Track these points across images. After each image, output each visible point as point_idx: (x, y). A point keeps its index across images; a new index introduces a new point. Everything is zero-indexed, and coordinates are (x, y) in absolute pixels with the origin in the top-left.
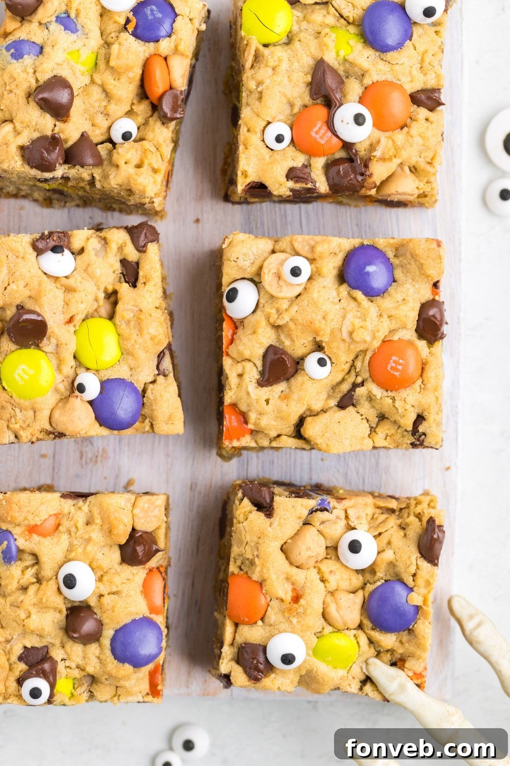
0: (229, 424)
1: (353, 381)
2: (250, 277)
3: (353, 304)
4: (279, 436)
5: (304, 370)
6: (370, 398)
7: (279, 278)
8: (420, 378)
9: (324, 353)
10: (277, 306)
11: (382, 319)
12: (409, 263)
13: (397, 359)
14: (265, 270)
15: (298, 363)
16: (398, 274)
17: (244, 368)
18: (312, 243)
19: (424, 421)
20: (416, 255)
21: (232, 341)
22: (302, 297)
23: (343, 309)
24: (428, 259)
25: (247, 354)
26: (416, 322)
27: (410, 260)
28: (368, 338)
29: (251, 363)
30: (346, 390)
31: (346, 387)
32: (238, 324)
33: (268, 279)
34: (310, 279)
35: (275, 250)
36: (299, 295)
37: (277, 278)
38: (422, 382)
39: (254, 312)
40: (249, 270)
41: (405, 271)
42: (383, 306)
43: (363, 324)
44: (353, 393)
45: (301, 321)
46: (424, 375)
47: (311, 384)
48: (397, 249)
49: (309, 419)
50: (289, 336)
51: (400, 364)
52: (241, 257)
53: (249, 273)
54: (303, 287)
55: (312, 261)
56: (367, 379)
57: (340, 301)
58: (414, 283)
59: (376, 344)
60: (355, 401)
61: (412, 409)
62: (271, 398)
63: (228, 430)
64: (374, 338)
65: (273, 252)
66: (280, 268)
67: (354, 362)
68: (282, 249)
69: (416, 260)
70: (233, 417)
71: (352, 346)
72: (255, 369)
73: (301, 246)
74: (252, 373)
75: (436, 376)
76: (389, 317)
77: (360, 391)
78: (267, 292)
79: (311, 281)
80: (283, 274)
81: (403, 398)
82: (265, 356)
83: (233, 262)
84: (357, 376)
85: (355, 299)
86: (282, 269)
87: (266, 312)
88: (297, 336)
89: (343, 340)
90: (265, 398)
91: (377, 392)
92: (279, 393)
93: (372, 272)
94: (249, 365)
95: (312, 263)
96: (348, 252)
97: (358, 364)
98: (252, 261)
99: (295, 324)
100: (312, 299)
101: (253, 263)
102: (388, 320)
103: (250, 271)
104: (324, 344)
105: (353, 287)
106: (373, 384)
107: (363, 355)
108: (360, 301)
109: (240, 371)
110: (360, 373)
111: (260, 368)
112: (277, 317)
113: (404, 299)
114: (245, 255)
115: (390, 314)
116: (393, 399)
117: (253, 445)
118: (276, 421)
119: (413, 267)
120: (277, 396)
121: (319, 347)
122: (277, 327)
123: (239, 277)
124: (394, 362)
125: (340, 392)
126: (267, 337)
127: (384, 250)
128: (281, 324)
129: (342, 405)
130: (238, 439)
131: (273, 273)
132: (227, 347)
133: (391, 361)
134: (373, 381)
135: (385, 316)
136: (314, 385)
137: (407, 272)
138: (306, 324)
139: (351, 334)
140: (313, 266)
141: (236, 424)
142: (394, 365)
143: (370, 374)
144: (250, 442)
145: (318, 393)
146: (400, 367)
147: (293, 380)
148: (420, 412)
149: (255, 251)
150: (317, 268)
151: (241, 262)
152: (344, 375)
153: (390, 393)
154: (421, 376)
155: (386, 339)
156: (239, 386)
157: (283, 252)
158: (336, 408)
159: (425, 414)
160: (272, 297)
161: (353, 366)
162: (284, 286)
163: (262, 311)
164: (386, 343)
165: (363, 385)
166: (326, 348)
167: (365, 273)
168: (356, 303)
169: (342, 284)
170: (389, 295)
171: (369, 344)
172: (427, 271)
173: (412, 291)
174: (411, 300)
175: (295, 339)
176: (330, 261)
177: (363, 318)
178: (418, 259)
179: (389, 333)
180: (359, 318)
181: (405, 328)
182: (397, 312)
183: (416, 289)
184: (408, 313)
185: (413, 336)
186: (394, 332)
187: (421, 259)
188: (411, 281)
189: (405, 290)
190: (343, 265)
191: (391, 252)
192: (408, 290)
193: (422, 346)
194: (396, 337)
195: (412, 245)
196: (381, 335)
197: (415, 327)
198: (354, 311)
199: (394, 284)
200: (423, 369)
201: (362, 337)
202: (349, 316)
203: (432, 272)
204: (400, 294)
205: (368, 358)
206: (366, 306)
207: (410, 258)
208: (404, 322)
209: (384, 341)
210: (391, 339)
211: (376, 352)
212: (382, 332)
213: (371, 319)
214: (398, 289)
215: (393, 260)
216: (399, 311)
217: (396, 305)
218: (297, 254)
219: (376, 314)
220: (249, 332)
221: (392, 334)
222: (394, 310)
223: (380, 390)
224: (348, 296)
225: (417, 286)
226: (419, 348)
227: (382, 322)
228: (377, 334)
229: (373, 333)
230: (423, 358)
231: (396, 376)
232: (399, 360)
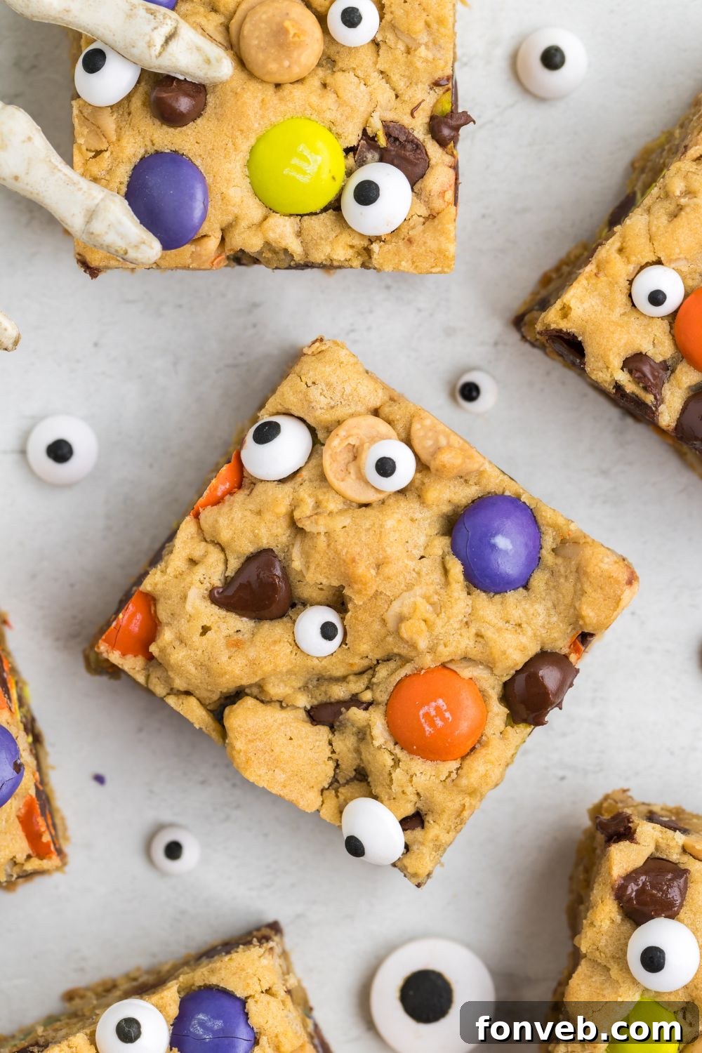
0: (125, 622)
1: (356, 691)
2: (313, 424)
3: (437, 576)
4: (188, 693)
5: (294, 622)
6: (363, 735)
7: (355, 458)
8: (459, 761)
9: (343, 619)
10: (321, 498)
11: (464, 631)
12: (566, 577)
13: (445, 707)
14: (342, 432)
15: (293, 605)
16: (539, 580)
17: (205, 555)
18: (443, 442)
19: (419, 829)
20: (585, 573)
21: (218, 502)
22: (368, 511)
23: (418, 573)
24: (599, 591)
25: (225, 536)
26: (513, 672)
27: (571, 572)
28: (423, 644)
29: (222, 556)
30: (337, 697)
31: (339, 692)
32: (246, 481)
33: (335, 445)
34: (402, 492)
35: (380, 411)
36: (367, 505)
37: (351, 455)
38: (458, 769)
39: (282, 481)
40: (319, 412)
41: (552, 584)
42: (481, 613)
43: (431, 617)
44: (343, 709)
45: (340, 547)
46: (468, 761)
47: (289, 651)
48: (563, 542)
49: (249, 702)
50: (306, 556)
51: (444, 719)
52: (322, 386)
53: (315, 418)
54: (381, 496)
55: (422, 466)
56: (378, 704)
57: (422, 557)
58: (553, 612)
59: (428, 661)
60: (338, 723)
61: (414, 798)
62: (214, 628)
63: (118, 629)
64: (432, 650)
65: (376, 412)
66: (366, 445)
67: (378, 663)
68: (391, 418)
69: (578, 580)
70: (139, 616)
71: (390, 639)
72: (221, 567)
73: (422, 433)
74: (214, 571)
75: (486, 775)
76: (479, 635)
77: (356, 714)
78: (321, 465)
79: (401, 497)
80: (363, 456)
81: (410, 774)
82: (251, 559)
83: (303, 384)
84: (367, 688)
85: (446, 572)
86: (369, 448)
87: (299, 496)
88: (318, 565)
89: (383, 620)
90: (206, 623)
91: (379, 732)
92: (231, 632)
93: (501, 550)
94: (215, 556)
95: (420, 472)
96: (489, 493)
97: (382, 672)
98: (333, 403)
99: (329, 545)
100: (381, 526)
101: (332, 408)
102: (473, 638)
103: (320, 415)
104: (350, 606)
105: (455, 550)
106: (382, 717)
107: (399, 663)
108: (451, 579)
109: (197, 554)
110: (375, 687)
111: (230, 573)
112: (308, 513)
113: (520, 625)
114: (329, 385)
115: (484, 632)
116: (397, 762)
117: (141, 679)
118: (196, 669)
119: (568, 586)
120: (225, 633)
121: (339, 603)
122: (296, 529)
123: (296, 414)
124: (438, 708)
125: (326, 693)
126: (271, 534)
127: (543, 529)
128: (307, 529)
129: (315, 715)
130: (124, 655)
131: (349, 444)
132: (204, 506)
133: (433, 704)
134: (386, 714)
135: (473, 630)
136: (293, 656)
137: (554, 587)
138: (344, 557)
139: (401, 619)
140: (419, 476)
141: (137, 629)
142: (433, 713)
143: (388, 700)
144: (138, 671)
145: (290, 672)
146: (439, 723)
147: (267, 625)
148: (424, 809)
149: (348, 391)
150: (423, 484)
151: (314, 393)
152: (350, 672)
153: (397, 750)
154: (463, 758)
155: (449, 665)
156: (179, 576)
157: (390, 422)
158: (302, 714)
159: (429, 818)
160: (323, 478)
161: (371, 669)
162: (353, 476)
163: (294, 489)
164: (446, 672)
165: (366, 709)
166: (349, 614)
167: (489, 543)
168: (443, 579)
169: (444, 534)
170: (502, 603)
171: (419, 654)
172: (584, 607)
173: (540, 620)
174: (530, 633)
175: (313, 567)
176: (452, 487)
177: (438, 608)
178: (584, 579)
179: (461, 659)
180: (432, 604)
181: (491, 669)
182: (495, 637)
183: (549, 623)
184: (510, 651)
185: (494, 688)
186: (469, 664)
187: (589, 584)
188: (550, 604)
189: (531, 611)
190: (466, 507)
191: (551, 540)
192: (535, 615)
193: (497, 715)
194: (467, 672)
195: (591, 552)
196: (445, 653)
197: (506, 678)
198: (432, 588)
199: (521, 589)
200: (473, 749)
201: (415, 637)
202: (418, 590)
203: (592, 614)
204: (520, 611)
205: (402, 673)
206: (456, 595)
207: (574, 569)
208: (494, 659)
209: (444, 666)
210: (458, 670)
211: (422, 673)
212: (450, 649)
213: (449, 618)
214: (523, 603)
215: (546, 554)
216: (499, 636)
217: (501, 624)
218: (408, 442)
219: (460, 617)
220: (251, 506)
221: (465, 664)
222: (492, 629)
223: (386, 735)
224: (439, 560)
225: (554, 619)
226: (490, 714)
227: (461, 635)
228: (441, 648)
229: (436, 642)
230: (486, 732)
231: (425, 731)
232: (446, 711)
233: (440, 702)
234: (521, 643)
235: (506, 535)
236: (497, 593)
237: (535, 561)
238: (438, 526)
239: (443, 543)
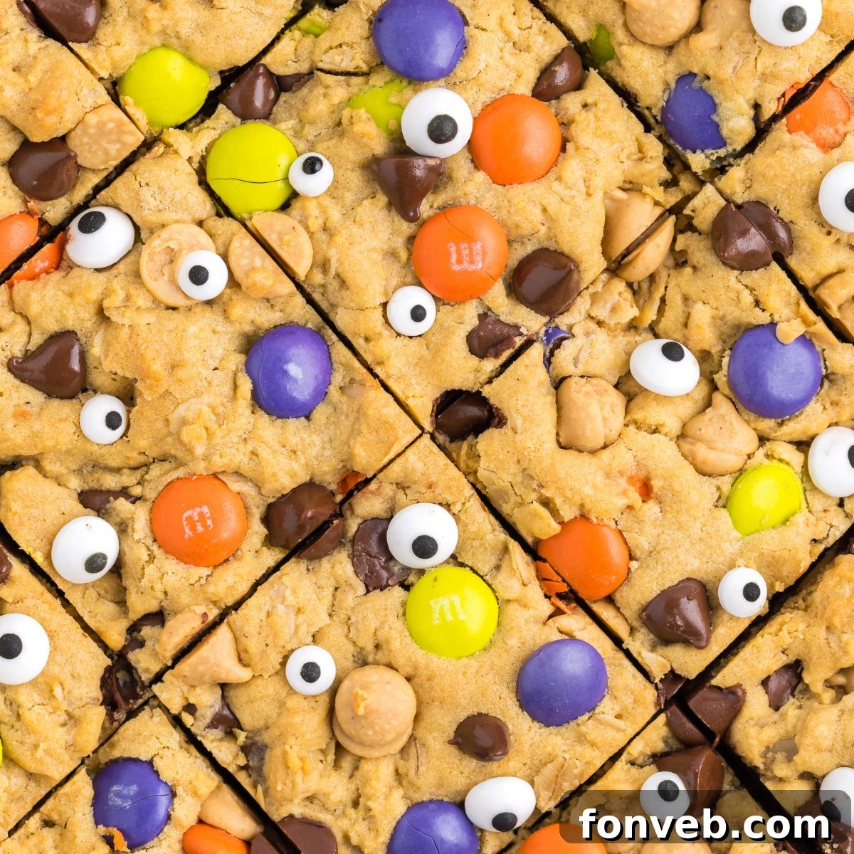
1: (127, 484)
2: (139, 223)
3: (227, 389)
5: (83, 405)
6: (125, 526)
8: (211, 568)
9: (129, 412)
10: (132, 292)
11: (241, 446)
12: (347, 415)
13: (208, 515)
14: (164, 234)
15: (85, 390)
16: (321, 412)
17: (11, 325)
19: (159, 626)
20: (365, 415)
21: (34, 277)
22: (174, 314)
23: (209, 383)
24: (374, 434)
25: (34, 311)
26: (279, 495)
27: (353, 411)
28: (200, 450)
29: (27, 328)
30: (108, 487)
31: (111, 482)
32: (64, 264)
33: (155, 245)
34: (209, 303)
35: (204, 223)
36: (174, 309)
37: (168, 257)
38: (208, 576)
39: (98, 270)
40: (146, 213)
41: (332, 419)
42: (261, 432)
43: (214, 427)
44: (111, 499)
45: (141, 341)
46: (219, 570)
47: (73, 431)
48: (352, 382)
49: (29, 471)
50: (107, 344)
51: (205, 525)
52: (154, 188)
53: (142, 217)
54: (189, 303)
55: (233, 282)
56: (146, 500)
57: (216, 369)
58: (328, 446)
59: (201, 468)
60: (105, 510)
61: (161, 596)
62: (6, 395)
64: (206, 458)
65: (200, 224)
66: (184, 252)
67: (154, 462)
68: (213, 232)
69: (357, 419)
71: (169, 440)
72: (24, 340)
73: (239, 251)
74: (15, 342)
75: (233, 586)
76: (254, 453)
77: (122, 505)
78: (138, 262)
79: (207, 308)
80: (180, 261)
81: (163, 571)
82: (54, 337)
83: (137, 183)
84: (139, 483)
85: (235, 387)
86: (186, 255)
87: (112, 286)
88: (117, 354)
89: (167, 420)
91: (142, 528)
92: (22, 401)
94: (20, 328)
95: (230, 288)
96: (291, 322)
97: (156, 470)
98: (161, 207)
99: (130, 338)
100: (184, 330)
101: (160, 211)
102: (248, 455)
103: (147, 216)
104: (138, 401)
105: (249, 369)
106: (147, 513)
107: (174, 466)
108: (239, 395)
109: (4, 322)
110: (146, 484)
111: (31, 347)
112: (117, 304)
113: (294, 452)
114: (161, 188)
115: (259, 451)
116: (151, 559)
119: (346, 424)
120: (15, 402)
121: (128, 396)
122: (102, 315)
123: (125, 210)
124: (201, 515)
125: (98, 480)
126: (78, 317)
127: (335, 366)
128: (113, 318)
129: (84, 499)
131: (168, 247)
132: (20, 279)
133: (198, 509)
134: (151, 511)
135: (250, 447)
136: (75, 437)
137: (334, 423)
138: (143, 352)
139: (184, 422)
140: (228, 291)
142: (196, 518)
143: (156, 498)
145: (68, 452)
146: (200, 528)
147: (56, 403)
148: (167, 609)
150: (230, 299)
152: (124, 465)
153: (155, 548)
154: (215, 567)
155: (220, 476)
157: (211, 236)
158: (75, 495)
159: (171, 619)
160: (137, 275)
161: (146, 466)
162: (166, 278)
163: (109, 279)
164: (216, 482)
165: (133, 503)
166: (136, 408)
167: (281, 368)
168: (231, 393)
169: (240, 352)
170: (282, 428)
171: (194, 459)
172: (358, 446)
173: (314, 451)
174: (303, 461)
175: (111, 355)
176: (258, 309)
177: (221, 419)
178: (363, 420)
179: (233, 473)
180: (216, 415)
181: (259, 488)
182: (270, 457)
183: (322, 455)
184: (280, 474)
185: (258, 507)
186: (239, 479)
187: (365, 425)
188: (326, 438)
189: (308, 441)
190: (267, 330)
191: (341, 378)
192: (312, 445)
193: (256, 533)
194: (236, 486)
195: (374, 395)
196: (218, 463)
197: (271, 500)
198: (219, 400)
199: (303, 419)
200: (227, 560)
201: (194, 442)
202: (206, 398)
203: (363, 454)
204: (298, 439)
205: (175, 475)
206: (241, 410)
207: (355, 410)
208: (264, 479)
209: (215, 475)
210: (227, 482)
211: (195, 477)
212: (225, 461)
213: (230, 431)
214: (302, 432)
215: (333, 390)
216: (273, 458)
217: (277, 447)
218: (225, 257)
219: (241, 432)
220: (64, 288)
221: (235, 478)
222: (268, 450)
223: (148, 531)
224: (231, 375)
225: (327, 453)
226: (249, 531)
227: (238, 449)
228: (216, 458)
229: (212, 451)
230: (242, 547)
231: (184, 533)
232: (208, 518)
233: (205, 509)
234: (293, 468)
235: (299, 364)
236: (279, 417)
237: (321, 394)
238: (237, 343)
239: (239, 360)
